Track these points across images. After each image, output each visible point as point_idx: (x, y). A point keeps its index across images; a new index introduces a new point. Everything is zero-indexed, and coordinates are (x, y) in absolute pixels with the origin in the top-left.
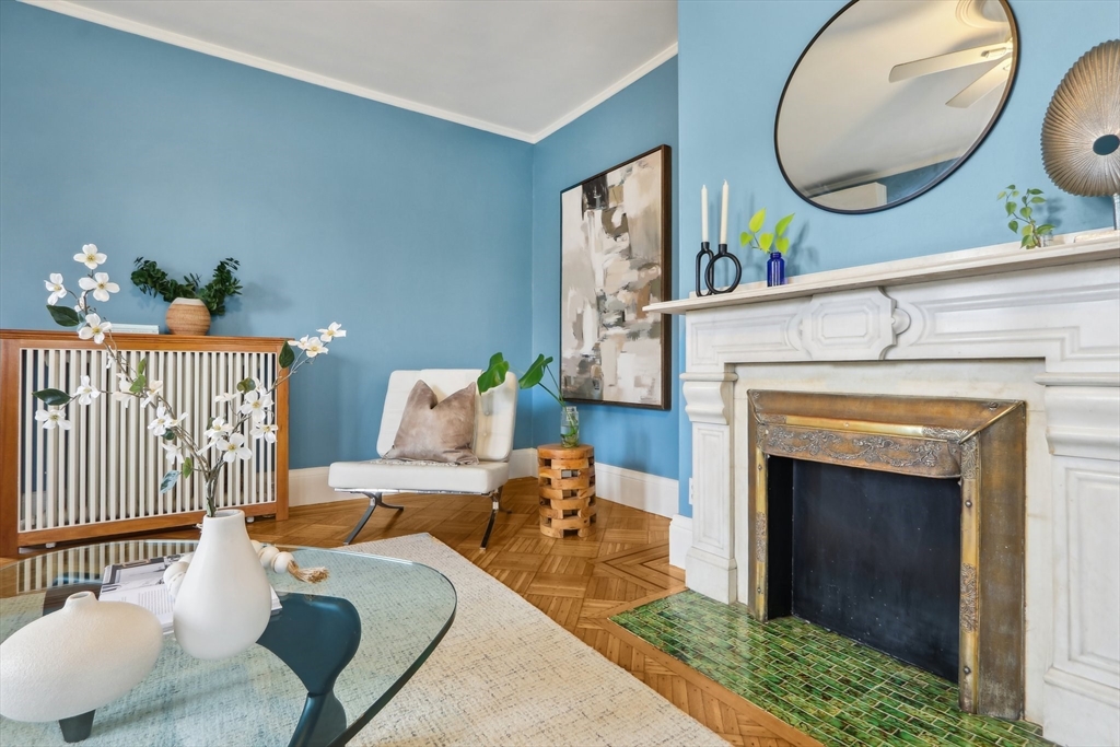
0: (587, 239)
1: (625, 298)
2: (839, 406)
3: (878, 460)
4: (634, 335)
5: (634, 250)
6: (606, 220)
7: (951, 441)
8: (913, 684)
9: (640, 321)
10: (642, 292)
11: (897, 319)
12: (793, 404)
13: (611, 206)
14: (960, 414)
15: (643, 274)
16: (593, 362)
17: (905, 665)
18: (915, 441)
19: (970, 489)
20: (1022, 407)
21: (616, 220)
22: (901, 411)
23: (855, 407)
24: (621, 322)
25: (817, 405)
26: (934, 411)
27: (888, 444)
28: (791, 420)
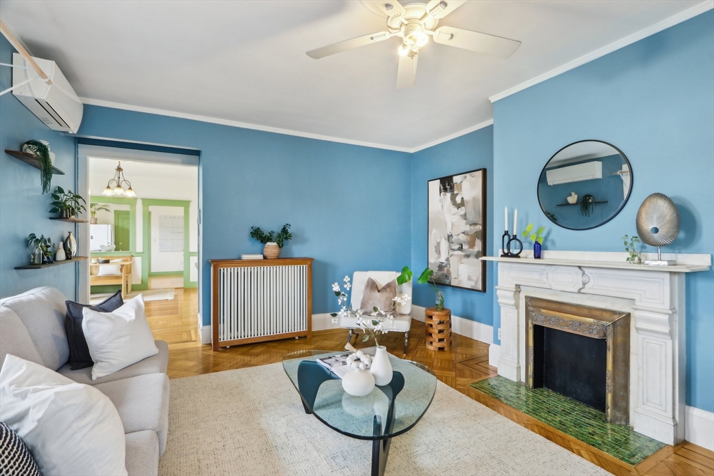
0: (442, 206)
1: (463, 238)
2: (563, 307)
3: (576, 330)
4: (468, 256)
5: (468, 216)
6: (453, 198)
7: (603, 325)
8: (589, 413)
9: (471, 250)
10: (472, 236)
11: (584, 279)
12: (544, 304)
13: (455, 192)
14: (606, 315)
15: (472, 228)
16: (446, 266)
17: (588, 407)
18: (591, 324)
19: (610, 343)
20: (629, 315)
21: (458, 200)
22: (585, 312)
23: (568, 308)
24: (461, 249)
25: (554, 306)
26: (597, 313)
27: (580, 324)
28: (543, 311)
